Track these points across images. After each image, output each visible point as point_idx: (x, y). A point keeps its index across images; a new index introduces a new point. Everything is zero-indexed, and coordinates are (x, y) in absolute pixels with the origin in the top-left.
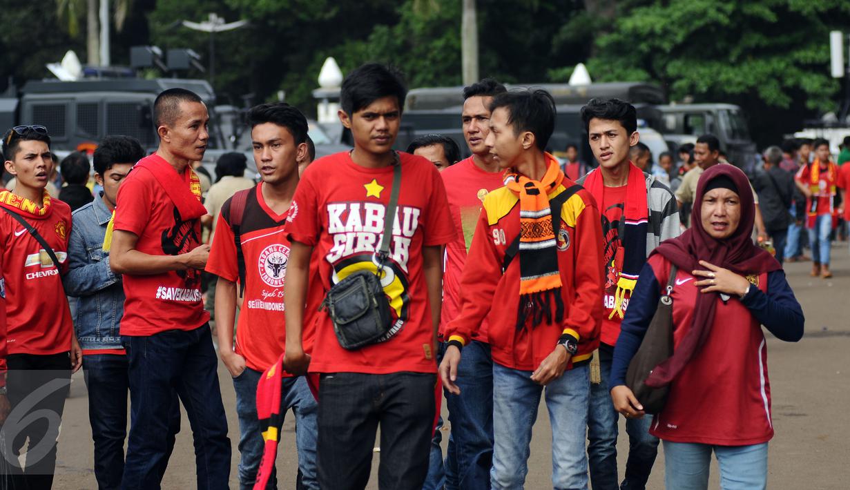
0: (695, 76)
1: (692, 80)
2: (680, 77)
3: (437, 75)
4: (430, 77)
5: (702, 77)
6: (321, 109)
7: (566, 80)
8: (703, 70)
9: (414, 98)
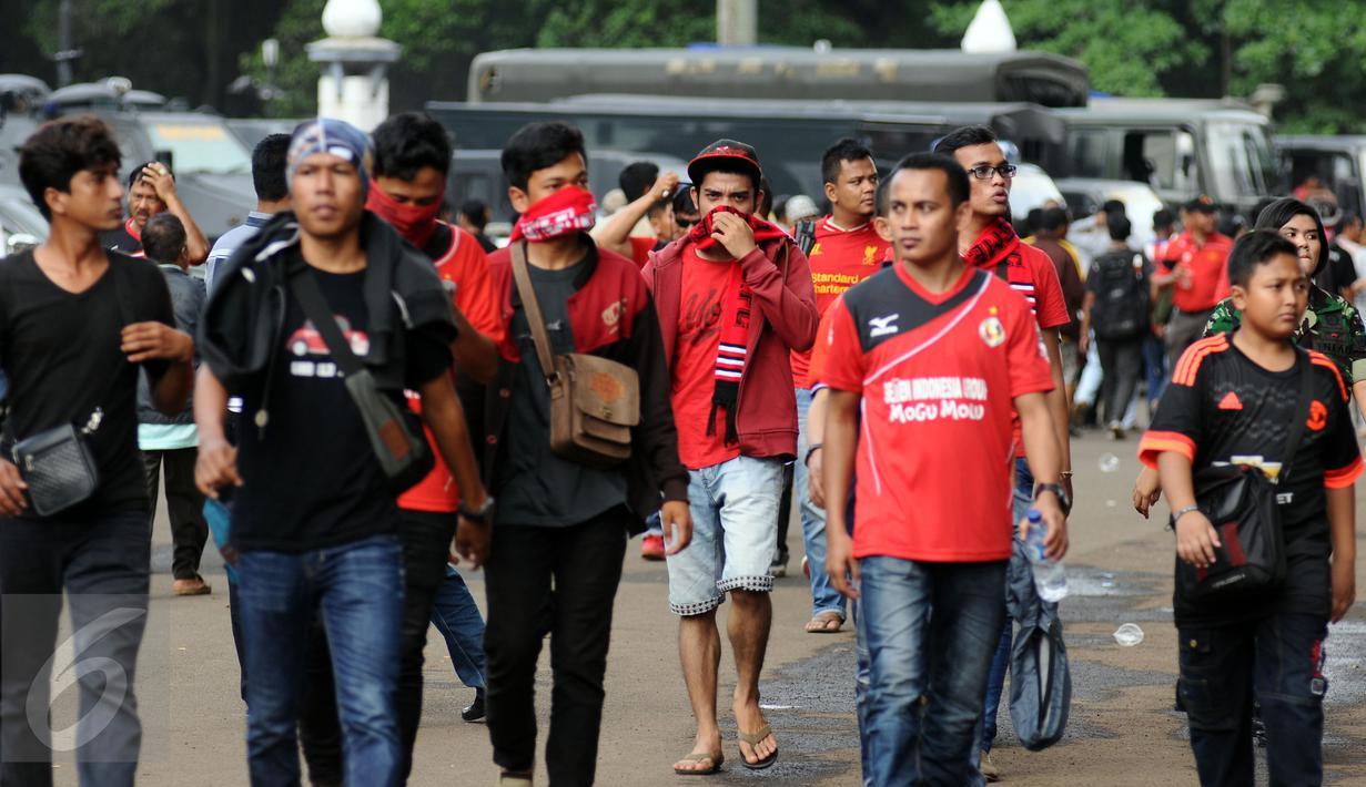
0: (1293, 34)
1: (1286, 44)
2: (1256, 36)
3: (663, 14)
4: (646, 17)
5: (1313, 37)
6: (327, 88)
7: (953, 41)
8: (1312, 21)
9: (491, 71)
